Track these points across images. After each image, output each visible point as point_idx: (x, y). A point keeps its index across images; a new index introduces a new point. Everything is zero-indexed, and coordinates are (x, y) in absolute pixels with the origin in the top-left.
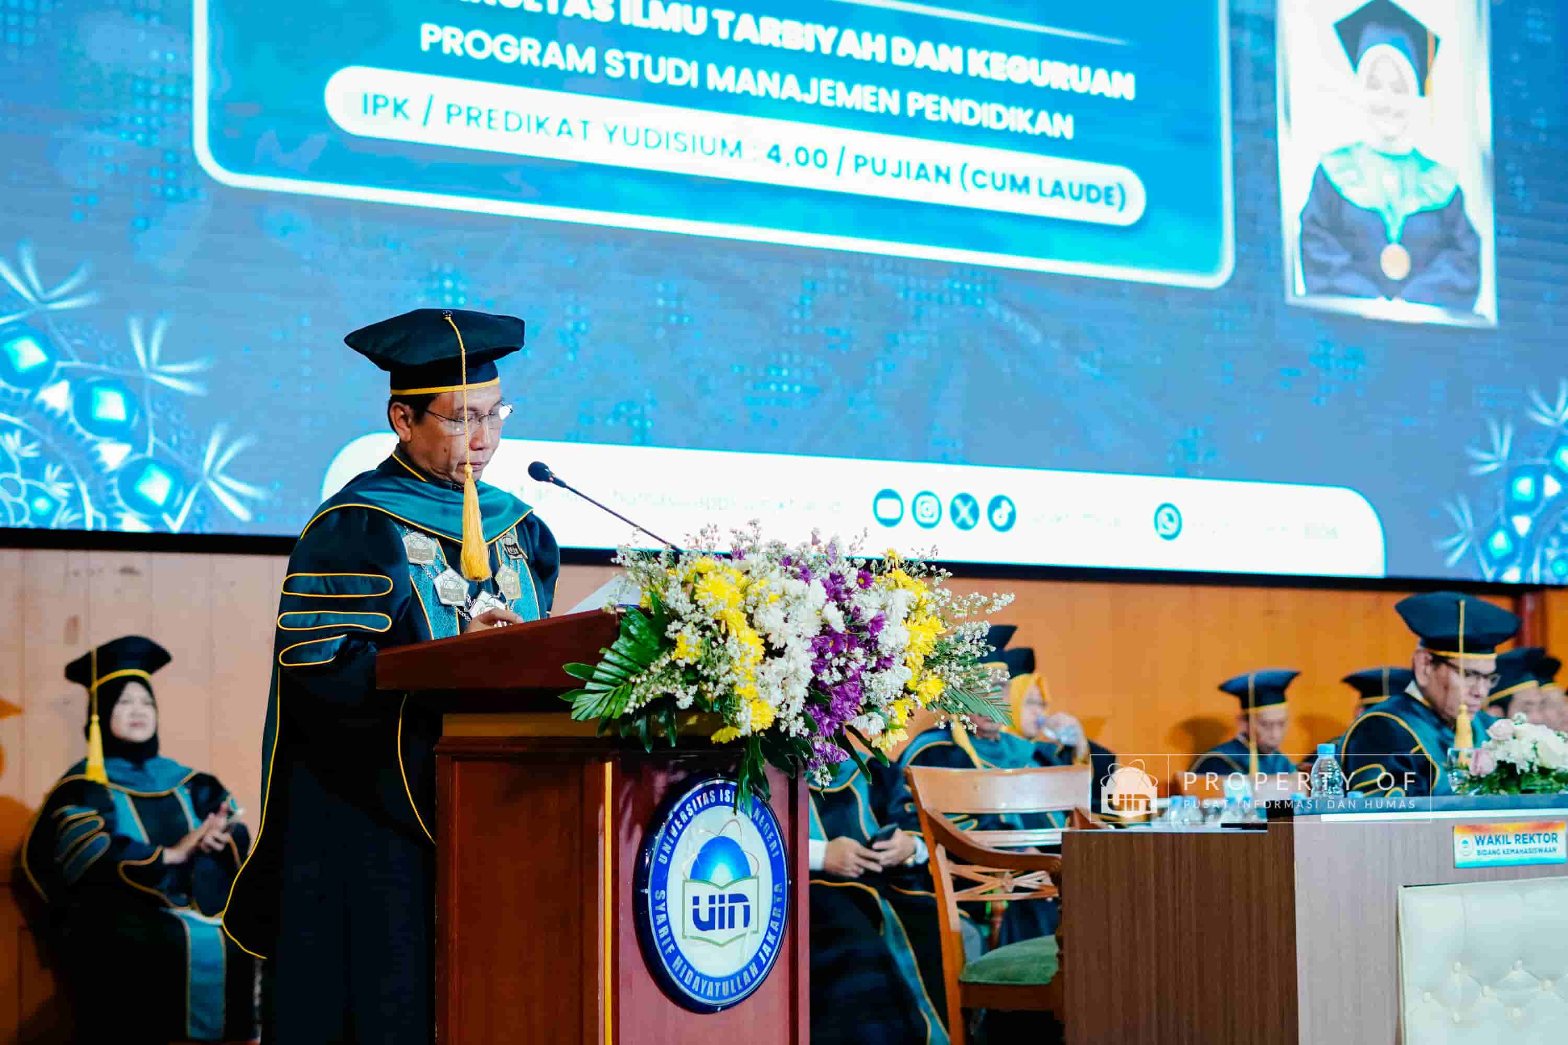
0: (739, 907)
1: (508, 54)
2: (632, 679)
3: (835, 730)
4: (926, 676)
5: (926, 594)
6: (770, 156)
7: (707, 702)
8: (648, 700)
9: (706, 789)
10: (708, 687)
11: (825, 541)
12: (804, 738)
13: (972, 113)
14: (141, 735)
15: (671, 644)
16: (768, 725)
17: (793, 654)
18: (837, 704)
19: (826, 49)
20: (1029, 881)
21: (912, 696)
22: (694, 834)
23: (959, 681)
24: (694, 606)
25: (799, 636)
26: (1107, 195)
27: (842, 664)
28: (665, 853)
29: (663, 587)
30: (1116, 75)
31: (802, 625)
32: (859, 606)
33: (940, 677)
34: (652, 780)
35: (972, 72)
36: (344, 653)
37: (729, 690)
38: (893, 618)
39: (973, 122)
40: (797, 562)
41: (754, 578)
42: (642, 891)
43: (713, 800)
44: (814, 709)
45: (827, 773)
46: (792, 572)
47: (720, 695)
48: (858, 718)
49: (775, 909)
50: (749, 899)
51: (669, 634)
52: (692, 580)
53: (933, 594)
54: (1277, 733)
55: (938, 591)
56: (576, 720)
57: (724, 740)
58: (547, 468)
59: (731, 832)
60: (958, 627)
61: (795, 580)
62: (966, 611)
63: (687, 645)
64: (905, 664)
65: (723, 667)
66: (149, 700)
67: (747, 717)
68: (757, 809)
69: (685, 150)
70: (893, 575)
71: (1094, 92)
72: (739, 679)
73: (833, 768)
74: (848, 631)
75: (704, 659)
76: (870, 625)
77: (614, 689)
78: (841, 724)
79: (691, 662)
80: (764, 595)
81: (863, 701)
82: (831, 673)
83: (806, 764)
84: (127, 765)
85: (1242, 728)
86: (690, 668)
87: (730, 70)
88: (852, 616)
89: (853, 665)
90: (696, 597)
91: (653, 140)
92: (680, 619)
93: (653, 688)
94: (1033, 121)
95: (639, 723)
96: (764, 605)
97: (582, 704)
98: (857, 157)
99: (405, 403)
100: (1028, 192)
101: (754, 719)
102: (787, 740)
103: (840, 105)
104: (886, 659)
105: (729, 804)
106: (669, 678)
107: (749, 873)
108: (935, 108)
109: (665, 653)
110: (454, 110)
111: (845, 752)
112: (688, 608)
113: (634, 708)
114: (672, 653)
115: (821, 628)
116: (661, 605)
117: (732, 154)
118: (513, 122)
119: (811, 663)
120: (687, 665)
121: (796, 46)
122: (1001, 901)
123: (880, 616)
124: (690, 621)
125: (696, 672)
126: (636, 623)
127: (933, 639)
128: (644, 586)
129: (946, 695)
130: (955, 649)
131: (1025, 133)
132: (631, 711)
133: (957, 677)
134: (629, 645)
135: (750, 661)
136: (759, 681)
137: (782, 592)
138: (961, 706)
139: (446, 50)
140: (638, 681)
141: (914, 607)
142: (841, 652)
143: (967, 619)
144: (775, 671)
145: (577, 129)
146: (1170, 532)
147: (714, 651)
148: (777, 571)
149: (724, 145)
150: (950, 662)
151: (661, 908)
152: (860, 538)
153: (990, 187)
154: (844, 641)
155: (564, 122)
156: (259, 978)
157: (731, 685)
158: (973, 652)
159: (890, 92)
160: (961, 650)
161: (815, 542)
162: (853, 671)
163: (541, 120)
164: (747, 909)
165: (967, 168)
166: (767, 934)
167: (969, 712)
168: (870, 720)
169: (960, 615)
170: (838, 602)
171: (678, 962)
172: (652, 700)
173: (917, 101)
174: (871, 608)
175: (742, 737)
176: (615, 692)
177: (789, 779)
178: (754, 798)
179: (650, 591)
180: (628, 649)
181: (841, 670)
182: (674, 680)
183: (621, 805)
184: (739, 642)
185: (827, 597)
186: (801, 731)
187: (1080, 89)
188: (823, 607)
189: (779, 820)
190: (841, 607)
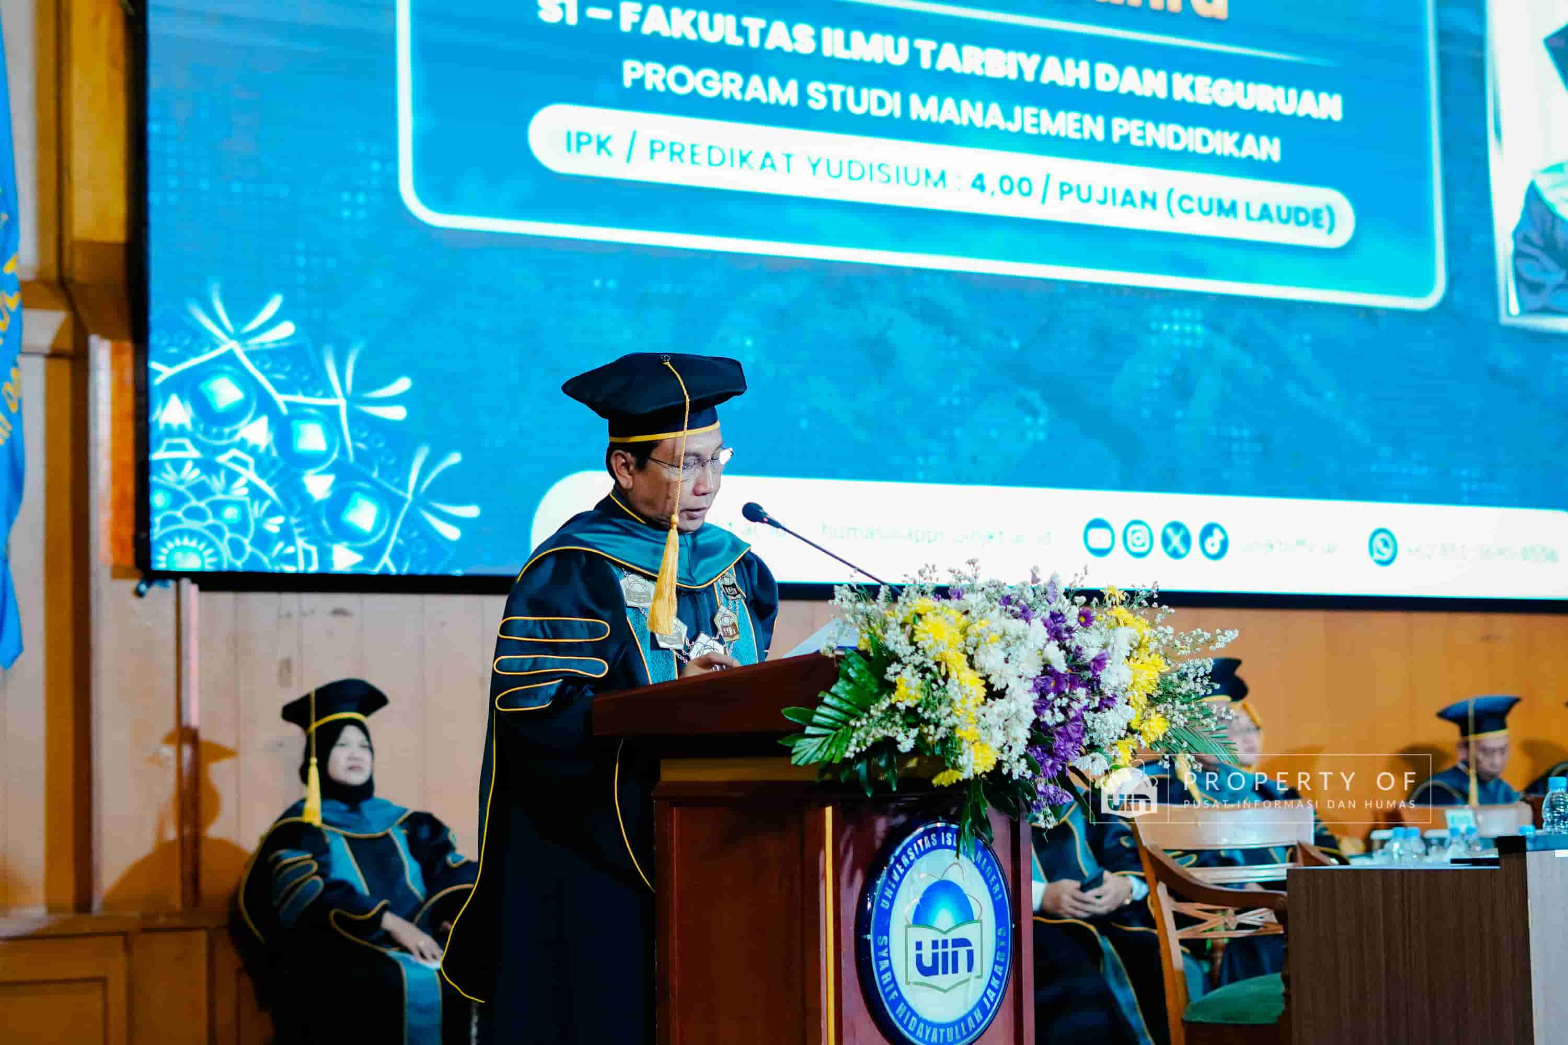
0: (962, 952)
1: (710, 89)
2: (852, 723)
3: (1058, 771)
4: (1149, 715)
5: (1148, 632)
6: (974, 185)
7: (928, 745)
8: (869, 744)
9: (927, 833)
10: (929, 730)
11: (1044, 579)
12: (1027, 780)
13: (1177, 138)
14: (357, 779)
15: (891, 687)
16: (990, 768)
17: (1014, 695)
18: (1059, 746)
19: (1029, 77)
20: (1252, 918)
21: (1136, 735)
22: (916, 878)
23: (1183, 720)
24: (914, 648)
25: (1020, 677)
26: (1315, 217)
27: (1064, 705)
28: (887, 898)
29: (882, 629)
30: (1323, 96)
31: (1023, 665)
32: (1080, 645)
33: (1164, 716)
34: (872, 824)
35: (1177, 97)
36: (560, 698)
37: (950, 733)
38: (1115, 656)
39: (1179, 147)
40: (1017, 601)
41: (974, 618)
42: (865, 937)
43: (935, 843)
44: (1035, 749)
45: (1051, 815)
46: (1012, 611)
47: (941, 738)
48: (1081, 759)
49: (999, 954)
50: (972, 943)
51: (889, 677)
52: (911, 621)
53: (1155, 632)
54: (1498, 760)
55: (1161, 628)
56: (796, 765)
57: (945, 783)
58: (761, 508)
59: (954, 876)
60: (1180, 665)
61: (1015, 620)
62: (1188, 648)
63: (906, 688)
64: (1127, 704)
65: (944, 710)
66: (366, 743)
67: (969, 760)
68: (979, 852)
69: (889, 180)
70: (1113, 613)
71: (1301, 113)
72: (961, 722)
73: (1056, 809)
74: (1070, 671)
75: (924, 701)
76: (1092, 664)
77: (834, 733)
78: (1063, 766)
79: (912, 705)
80: (985, 635)
81: (1086, 741)
82: (1053, 714)
83: (1029, 806)
84: (343, 807)
85: (1461, 755)
86: (911, 711)
87: (933, 100)
88: (1073, 655)
89: (1075, 705)
90: (915, 639)
91: (856, 172)
92: (899, 661)
93: (873, 731)
94: (1239, 144)
95: (859, 766)
96: (984, 646)
97: (803, 748)
98: (1062, 185)
99: (626, 451)
100: (1235, 216)
101: (976, 762)
102: (1010, 782)
103: (1044, 131)
104: (1109, 699)
105: (951, 847)
106: (890, 721)
107: (973, 919)
108: (1140, 133)
109: (885, 696)
110: (657, 146)
111: (1069, 794)
112: (908, 650)
113: (855, 752)
114: (892, 696)
115: (1042, 668)
116: (881, 648)
117: (936, 184)
118: (716, 157)
119: (1032, 704)
120: (908, 708)
121: (999, 74)
122: (1223, 938)
123: (1102, 655)
124: (910, 663)
125: (917, 715)
126: (855, 665)
127: (1155, 676)
128: (863, 628)
129: (1169, 734)
130: (1179, 686)
131: (1231, 157)
132: (852, 755)
133: (1181, 716)
134: (848, 688)
135: (971, 703)
136: (981, 724)
137: (1002, 632)
138: (1185, 745)
139: (648, 86)
140: (858, 724)
141: (1136, 645)
142: (1063, 692)
143: (1191, 656)
144: (996, 712)
145: (780, 163)
146: (1386, 557)
147: (935, 694)
148: (996, 612)
149: (928, 175)
150: (1173, 700)
151: (884, 954)
152: (1080, 576)
153: (1197, 212)
154: (1066, 680)
155: (768, 155)
156: (475, 1019)
157: (953, 728)
158: (1197, 690)
159: (1094, 118)
160: (1185, 687)
161: (1035, 580)
162: (1076, 712)
163: (745, 153)
164: (970, 954)
165: (1174, 194)
166: (991, 979)
167: (1192, 751)
168: (1093, 760)
169: (1183, 652)
170: (1059, 641)
171: (901, 1009)
172: (874, 744)
173: (1122, 126)
174: (1092, 647)
175: (964, 780)
176: (835, 736)
177: (1011, 821)
178: (976, 841)
179: (869, 633)
180: (847, 692)
181: (1064, 710)
182: (895, 723)
183: (842, 848)
184: (960, 684)
185: (1048, 637)
186: (1024, 773)
187: (1286, 110)
188: (1045, 647)
189: (1002, 863)
190: (1062, 647)
